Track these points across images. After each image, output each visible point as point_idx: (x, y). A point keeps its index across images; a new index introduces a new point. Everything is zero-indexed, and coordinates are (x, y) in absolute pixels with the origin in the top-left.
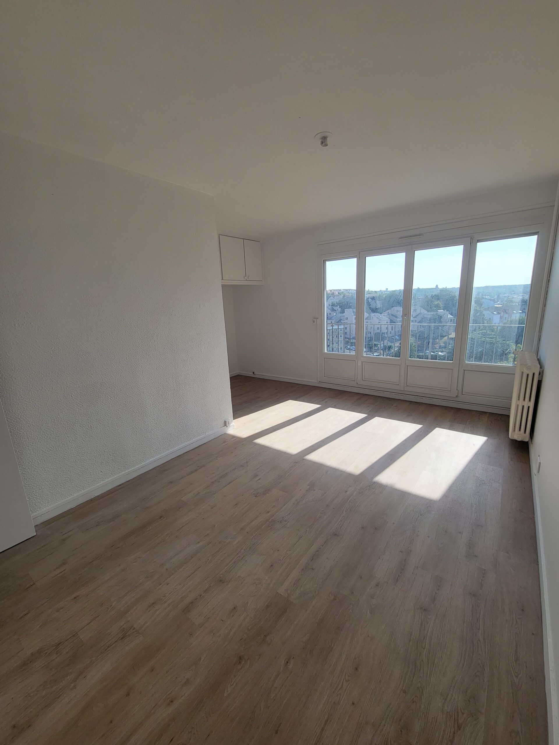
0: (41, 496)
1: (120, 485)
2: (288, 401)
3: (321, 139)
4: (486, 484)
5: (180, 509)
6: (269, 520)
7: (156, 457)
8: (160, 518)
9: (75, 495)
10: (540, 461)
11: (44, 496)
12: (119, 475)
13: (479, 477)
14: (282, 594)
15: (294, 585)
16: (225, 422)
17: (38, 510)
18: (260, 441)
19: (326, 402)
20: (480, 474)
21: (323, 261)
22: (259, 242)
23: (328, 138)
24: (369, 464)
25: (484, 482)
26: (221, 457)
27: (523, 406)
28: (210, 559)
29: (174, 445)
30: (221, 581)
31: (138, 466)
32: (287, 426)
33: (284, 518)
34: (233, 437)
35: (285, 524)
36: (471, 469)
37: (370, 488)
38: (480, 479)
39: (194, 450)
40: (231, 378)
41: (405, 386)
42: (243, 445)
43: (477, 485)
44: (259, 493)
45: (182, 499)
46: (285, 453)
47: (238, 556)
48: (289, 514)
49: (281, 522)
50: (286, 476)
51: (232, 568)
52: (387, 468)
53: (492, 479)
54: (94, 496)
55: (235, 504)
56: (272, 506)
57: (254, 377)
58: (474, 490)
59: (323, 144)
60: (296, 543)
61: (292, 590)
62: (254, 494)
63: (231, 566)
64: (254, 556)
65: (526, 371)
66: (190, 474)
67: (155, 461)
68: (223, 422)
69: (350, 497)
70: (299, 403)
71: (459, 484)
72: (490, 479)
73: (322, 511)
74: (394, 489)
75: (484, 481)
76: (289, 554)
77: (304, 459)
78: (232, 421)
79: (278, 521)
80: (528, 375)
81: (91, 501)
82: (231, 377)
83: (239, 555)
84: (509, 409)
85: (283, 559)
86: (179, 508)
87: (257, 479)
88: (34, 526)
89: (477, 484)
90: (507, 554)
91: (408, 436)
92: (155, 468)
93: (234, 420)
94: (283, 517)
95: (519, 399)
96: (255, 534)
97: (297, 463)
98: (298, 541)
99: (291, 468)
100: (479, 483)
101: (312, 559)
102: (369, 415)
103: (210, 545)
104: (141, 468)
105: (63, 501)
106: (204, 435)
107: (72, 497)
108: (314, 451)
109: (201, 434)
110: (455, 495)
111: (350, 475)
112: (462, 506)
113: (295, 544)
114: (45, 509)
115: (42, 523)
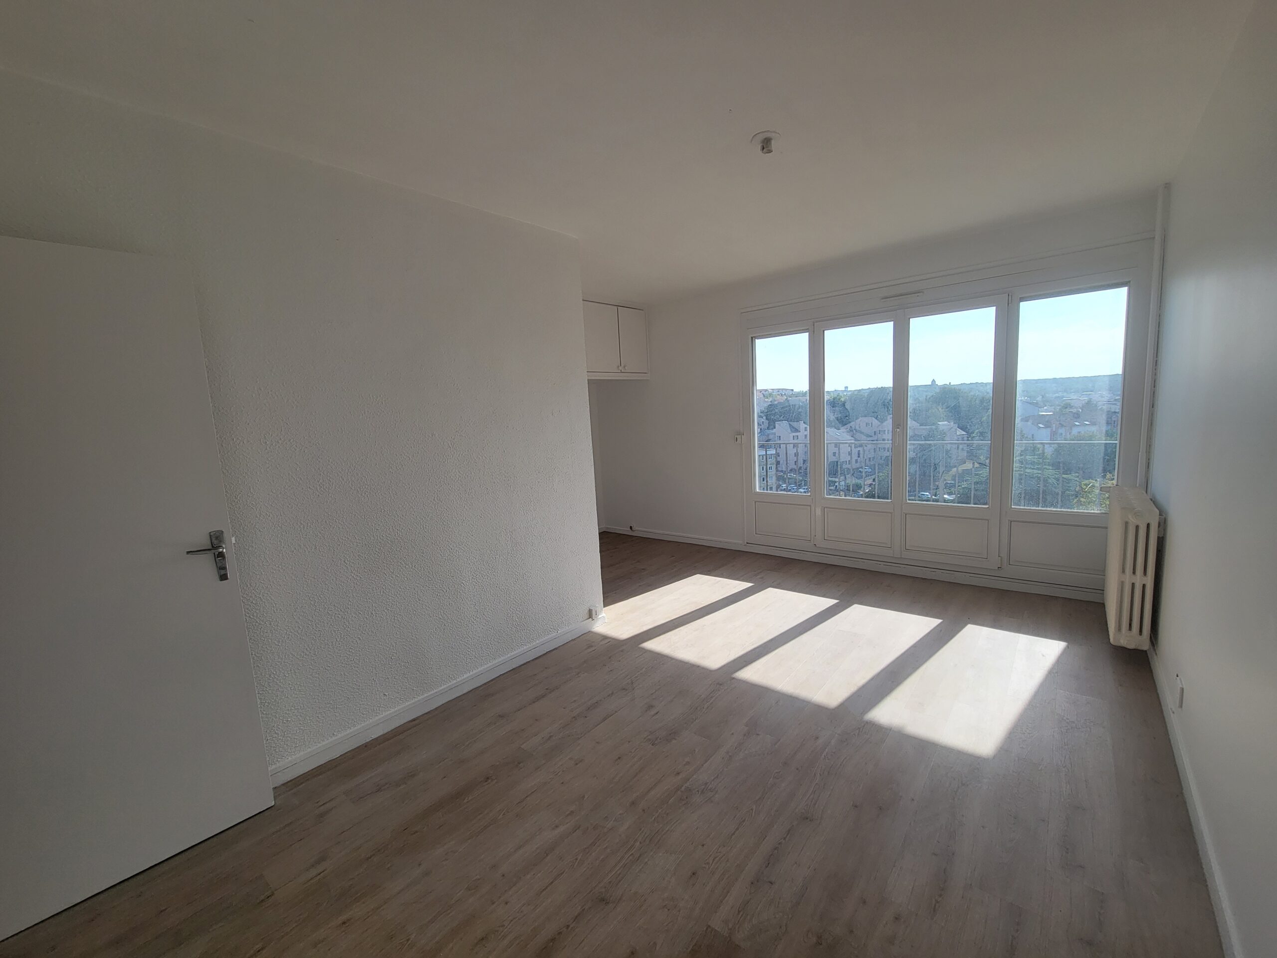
0: (285, 734)
1: (414, 720)
2: (693, 576)
3: (761, 143)
4: (1079, 728)
5: (520, 765)
6: (681, 788)
7: (475, 672)
8: (486, 781)
9: (340, 736)
10: (1182, 684)
11: (290, 735)
12: (413, 701)
13: (1064, 716)
14: (718, 930)
15: (739, 912)
16: (590, 611)
17: (279, 760)
18: (651, 645)
19: (762, 578)
20: (1064, 710)
21: (750, 338)
22: (642, 310)
23: (773, 142)
24: (853, 689)
25: (1074, 725)
26: (586, 674)
27: (1133, 584)
28: (579, 858)
29: (505, 650)
30: (603, 900)
31: (445, 686)
32: (697, 620)
33: (708, 784)
34: (605, 637)
35: (711, 796)
36: (1046, 700)
37: (859, 731)
38: (1065, 718)
39: (538, 660)
40: (599, 534)
41: (902, 550)
42: (622, 651)
43: (1061, 731)
44: (659, 739)
45: (522, 747)
46: (699, 666)
47: (630, 853)
48: (717, 777)
49: (703, 792)
50: (703, 708)
51: (621, 875)
52: (886, 695)
53: (1089, 720)
54: (371, 739)
55: (617, 757)
56: (684, 763)
57: (633, 535)
58: (1057, 740)
59: (764, 150)
60: (735, 832)
61: (737, 922)
62: (649, 740)
63: (619, 872)
64: (661, 854)
65: (1133, 520)
66: (534, 702)
67: (473, 679)
68: (587, 611)
69: (826, 748)
70: (715, 580)
71: (1027, 729)
72: (1085, 720)
73: (777, 773)
74: (905, 734)
75: (1073, 722)
76: (724, 853)
77: (734, 678)
78: (602, 609)
79: (697, 790)
80: (1137, 527)
81: (366, 746)
82: (601, 532)
83: (632, 852)
84: (1102, 591)
85: (712, 863)
86: (519, 763)
87: (653, 712)
88: (272, 787)
89: (1061, 728)
90: (1141, 864)
91: (918, 638)
92: (473, 690)
93: (604, 607)
94: (706, 784)
95: (1123, 571)
96: (658, 813)
97: (721, 684)
98: (737, 829)
99: (712, 694)
100: (1066, 726)
101: (767, 863)
102: (841, 601)
103: (577, 831)
104: (449, 691)
105: (319, 745)
106: (554, 634)
107: (334, 738)
108: (750, 664)
109: (550, 633)
110: (1022, 748)
111: (819, 709)
112: (1040, 769)
113: (734, 834)
114: (290, 758)
115: (283, 785)
